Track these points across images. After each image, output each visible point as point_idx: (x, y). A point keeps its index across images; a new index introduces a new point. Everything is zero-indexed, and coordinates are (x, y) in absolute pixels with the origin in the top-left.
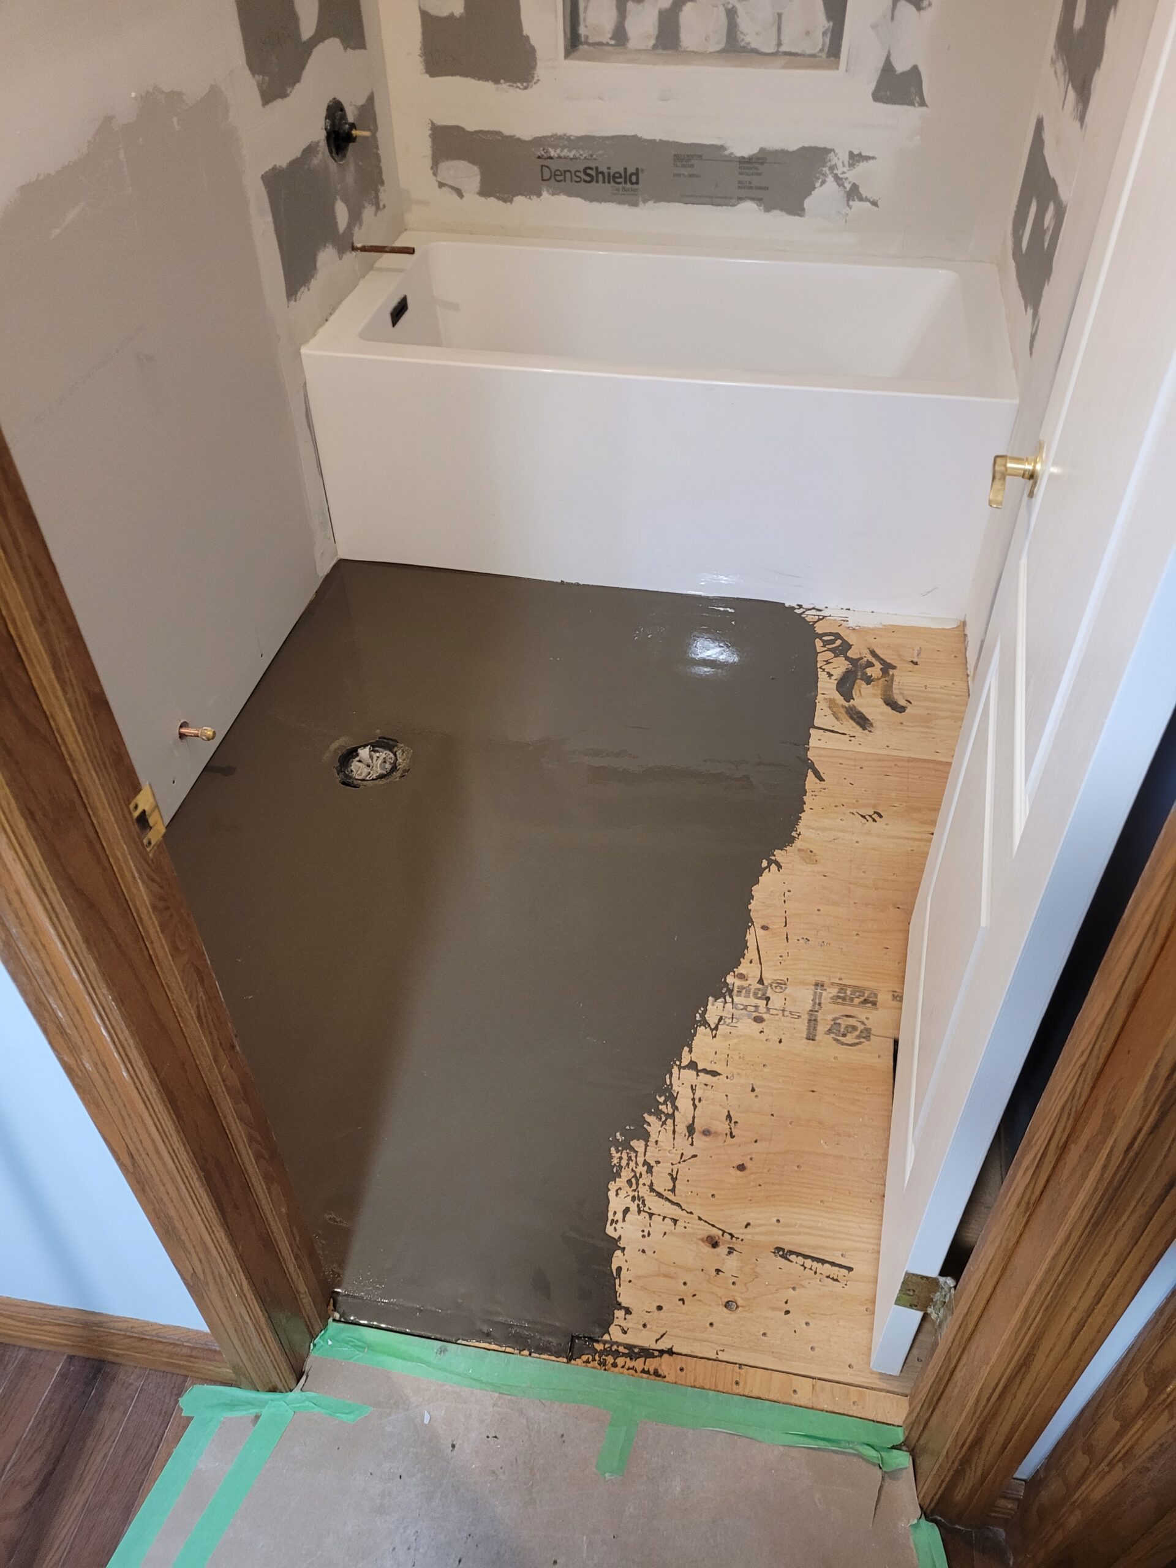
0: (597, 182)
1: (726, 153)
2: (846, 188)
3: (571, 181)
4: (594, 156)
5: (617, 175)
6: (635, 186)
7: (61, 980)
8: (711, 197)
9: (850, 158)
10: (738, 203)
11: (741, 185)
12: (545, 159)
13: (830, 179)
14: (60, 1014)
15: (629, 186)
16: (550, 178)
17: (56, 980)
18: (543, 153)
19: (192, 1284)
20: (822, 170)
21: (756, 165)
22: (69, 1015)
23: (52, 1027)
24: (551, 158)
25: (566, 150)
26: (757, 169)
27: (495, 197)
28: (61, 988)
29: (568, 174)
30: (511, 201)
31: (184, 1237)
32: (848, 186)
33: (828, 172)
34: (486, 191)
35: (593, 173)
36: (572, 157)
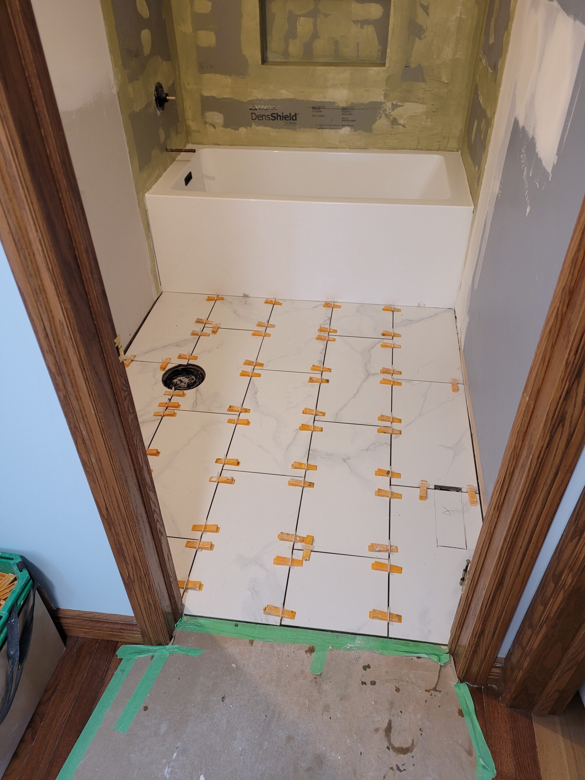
0: (277, 120)
1: (336, 105)
2: (390, 120)
3: (266, 120)
4: (276, 108)
5: (287, 116)
6: (295, 121)
7: (86, 415)
8: (330, 125)
9: (392, 106)
10: (342, 128)
11: (343, 120)
12: (253, 110)
13: (383, 116)
14: (84, 433)
15: (292, 121)
16: (255, 119)
17: (84, 415)
18: (252, 107)
19: (127, 582)
20: (380, 112)
21: (350, 110)
22: (88, 433)
23: (80, 441)
24: (256, 109)
25: (263, 106)
26: (350, 112)
27: (231, 128)
28: (85, 419)
29: (264, 116)
30: (238, 130)
31: (126, 555)
32: (392, 119)
33: (382, 113)
34: (226, 125)
35: (276, 116)
36: (265, 109)
